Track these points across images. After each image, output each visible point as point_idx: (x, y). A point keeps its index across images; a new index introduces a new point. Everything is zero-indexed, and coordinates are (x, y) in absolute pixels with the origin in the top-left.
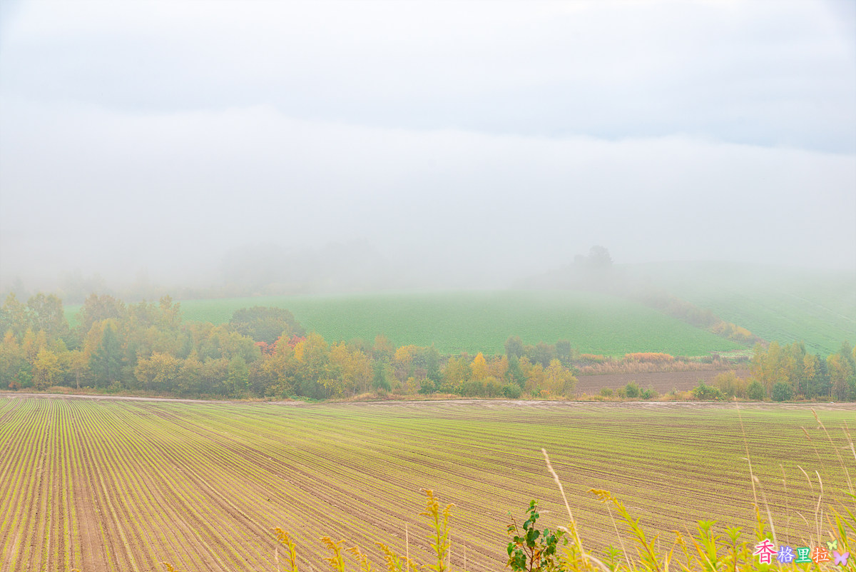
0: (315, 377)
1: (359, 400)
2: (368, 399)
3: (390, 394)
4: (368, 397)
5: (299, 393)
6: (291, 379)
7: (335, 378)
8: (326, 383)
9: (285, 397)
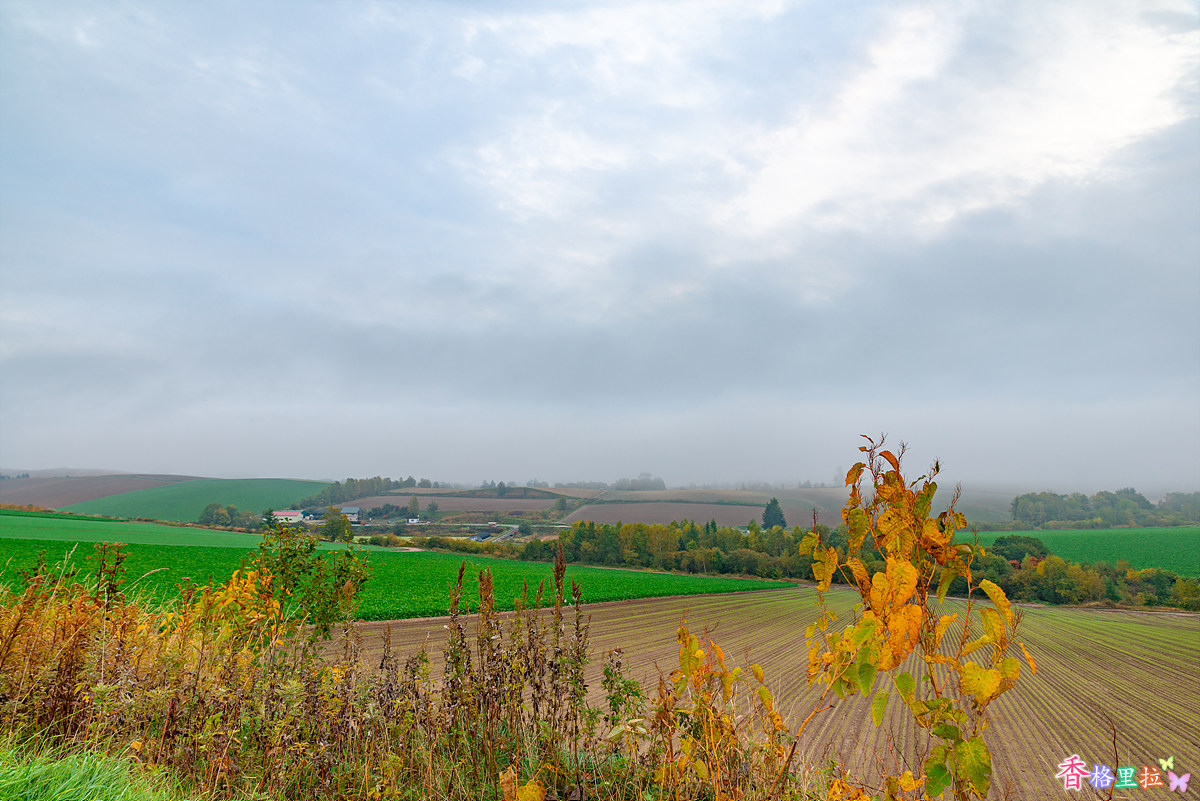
0: (1054, 588)
1: (1090, 607)
2: (1097, 607)
3: (1117, 605)
4: (1097, 605)
5: (1042, 599)
6: (1034, 587)
7: (1071, 589)
8: (1063, 593)
9: (1029, 601)
